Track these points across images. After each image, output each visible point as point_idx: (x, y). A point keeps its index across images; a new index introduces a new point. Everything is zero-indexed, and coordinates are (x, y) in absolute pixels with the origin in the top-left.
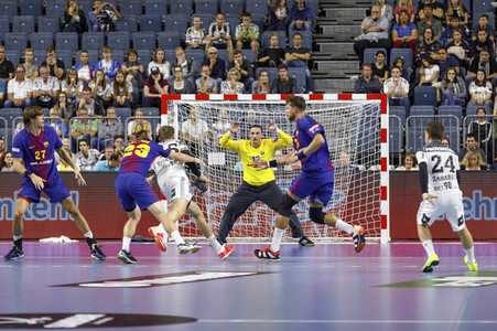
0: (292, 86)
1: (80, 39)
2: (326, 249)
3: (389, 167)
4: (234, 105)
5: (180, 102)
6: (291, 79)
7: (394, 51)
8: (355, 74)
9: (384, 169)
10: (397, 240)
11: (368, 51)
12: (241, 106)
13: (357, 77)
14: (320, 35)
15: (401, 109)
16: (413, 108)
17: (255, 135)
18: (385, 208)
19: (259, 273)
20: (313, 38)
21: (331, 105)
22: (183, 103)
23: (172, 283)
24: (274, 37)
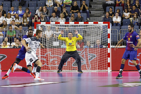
0: (82, 19)
1: (11, 4)
2: (90, 74)
3: (111, 46)
4: (59, 26)
5: (41, 25)
6: (82, 17)
7: (116, 7)
8: (103, 15)
9: (109, 47)
10: (114, 71)
11: (108, 8)
12: (61, 26)
13: (104, 16)
14: (92, 2)
15: (118, 27)
16: (123, 27)
17: (70, 36)
18: (109, 60)
19: (62, 82)
20: (90, 3)
21: (91, 26)
22: (42, 25)
23: (31, 86)
24: (75, 3)
